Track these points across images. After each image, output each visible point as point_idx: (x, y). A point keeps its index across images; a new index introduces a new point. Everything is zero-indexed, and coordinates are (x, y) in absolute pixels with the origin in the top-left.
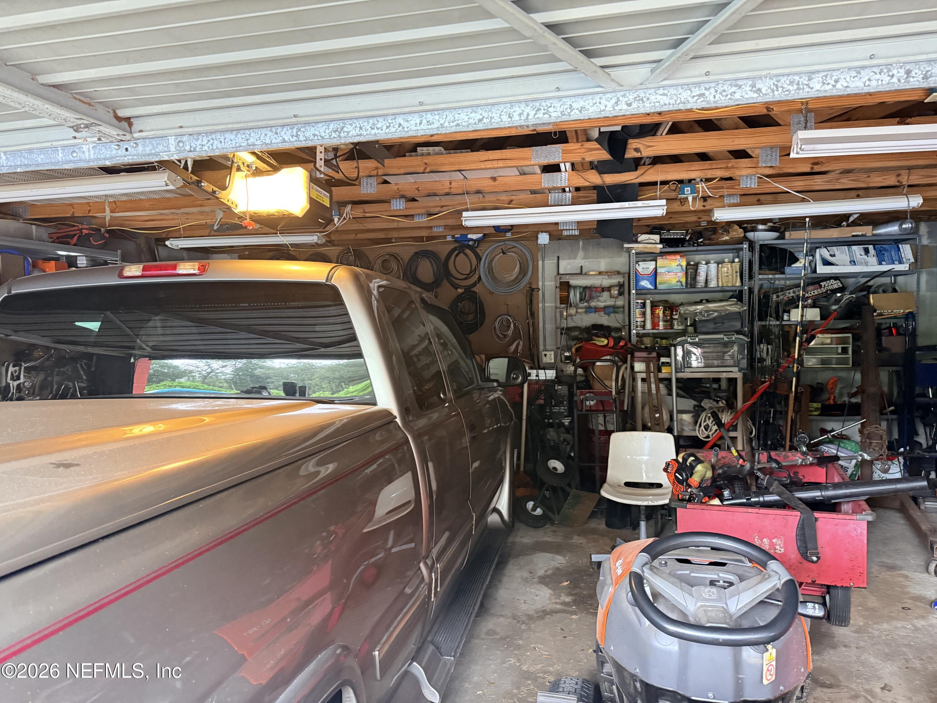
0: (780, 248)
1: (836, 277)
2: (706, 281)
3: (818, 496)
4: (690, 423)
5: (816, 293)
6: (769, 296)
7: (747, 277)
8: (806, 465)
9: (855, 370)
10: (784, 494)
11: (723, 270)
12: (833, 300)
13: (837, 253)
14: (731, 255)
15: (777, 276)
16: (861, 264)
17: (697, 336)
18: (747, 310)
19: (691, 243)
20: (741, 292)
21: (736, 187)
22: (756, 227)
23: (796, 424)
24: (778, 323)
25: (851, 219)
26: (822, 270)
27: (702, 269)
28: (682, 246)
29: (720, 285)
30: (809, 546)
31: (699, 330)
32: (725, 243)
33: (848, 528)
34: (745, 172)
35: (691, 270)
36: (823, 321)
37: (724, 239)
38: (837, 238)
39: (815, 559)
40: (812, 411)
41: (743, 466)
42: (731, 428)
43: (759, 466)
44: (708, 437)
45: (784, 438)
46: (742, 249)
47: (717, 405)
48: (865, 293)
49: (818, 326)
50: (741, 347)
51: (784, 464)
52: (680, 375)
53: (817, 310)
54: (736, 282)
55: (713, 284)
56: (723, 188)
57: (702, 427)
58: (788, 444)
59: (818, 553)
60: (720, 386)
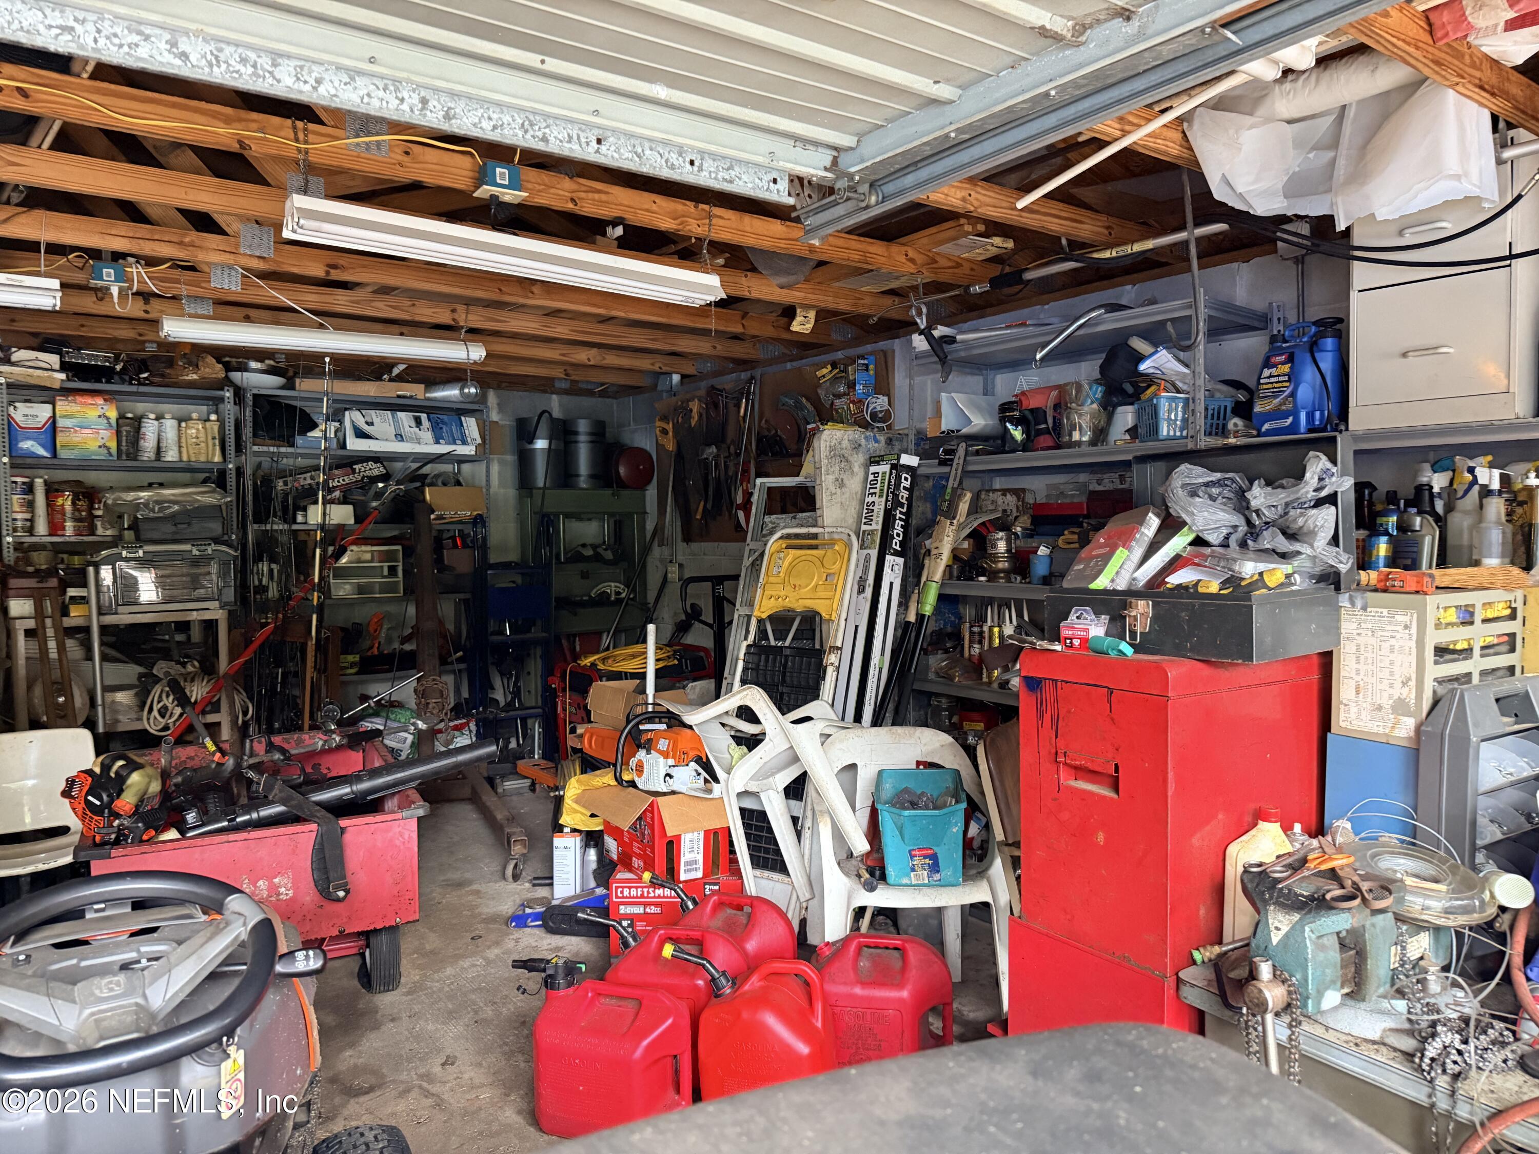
0: (287, 405)
1: (376, 458)
2: (159, 450)
3: (347, 794)
4: (130, 707)
5: (347, 481)
6: (271, 481)
7: (233, 448)
8: (331, 750)
9: (408, 601)
10: (292, 799)
11: (189, 432)
12: (372, 493)
13: (376, 421)
14: (204, 408)
15: (283, 450)
16: (410, 440)
17: (141, 547)
18: (234, 504)
19: (127, 378)
20: (222, 473)
21: (203, 285)
22: (246, 364)
23: (320, 691)
24: (286, 527)
25: (396, 371)
26: (354, 444)
27: (150, 429)
28: (108, 382)
29: (185, 458)
30: (332, 875)
31: (145, 535)
32: (192, 385)
33: (390, 834)
34: (215, 258)
35: (128, 428)
36: (358, 526)
37: (189, 378)
38: (375, 397)
39: (341, 894)
40: (346, 668)
41: (223, 764)
42: (208, 709)
43: (252, 761)
44: (166, 728)
45: (300, 714)
46: (222, 400)
47: (183, 671)
48: (418, 484)
49: (351, 533)
50: (224, 564)
51: (293, 752)
52: (109, 619)
53: (350, 508)
54: (214, 455)
55: (171, 456)
56: (178, 281)
57: (155, 713)
58: (307, 723)
59: (346, 884)
60: (189, 638)
